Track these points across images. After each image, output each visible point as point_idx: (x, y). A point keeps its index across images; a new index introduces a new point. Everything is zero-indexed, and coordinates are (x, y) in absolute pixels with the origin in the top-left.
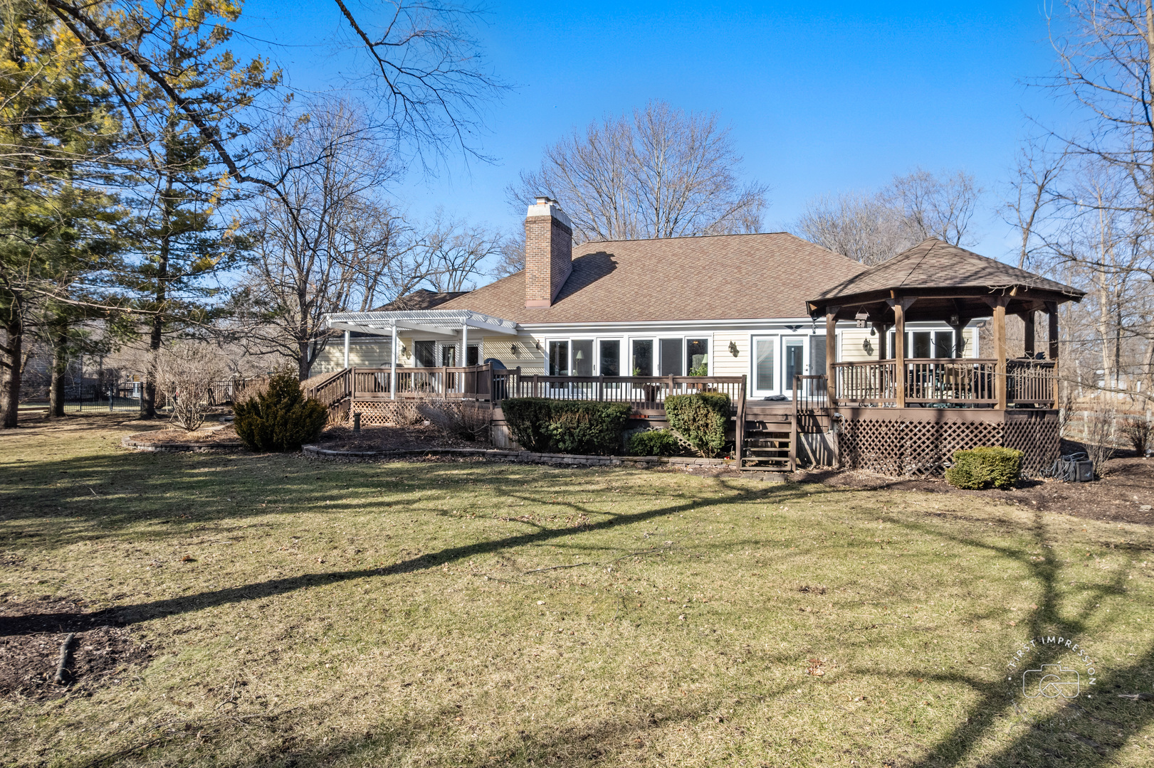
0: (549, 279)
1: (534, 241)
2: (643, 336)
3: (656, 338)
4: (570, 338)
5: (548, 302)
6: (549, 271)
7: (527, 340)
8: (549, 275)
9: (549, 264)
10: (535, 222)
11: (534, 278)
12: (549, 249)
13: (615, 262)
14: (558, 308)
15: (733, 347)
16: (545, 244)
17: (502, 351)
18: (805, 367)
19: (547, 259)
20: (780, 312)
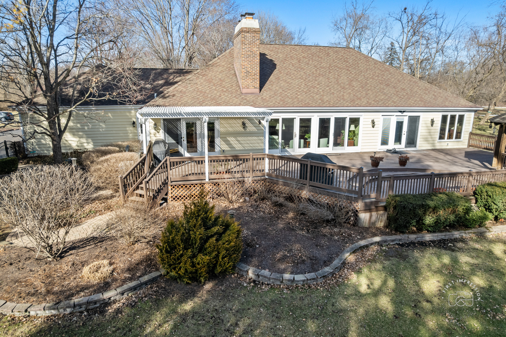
0: (258, 74)
1: (247, 46)
2: (325, 116)
3: (332, 117)
4: (281, 116)
5: (258, 90)
6: (258, 69)
8: (258, 72)
9: (258, 63)
10: (248, 32)
11: (248, 72)
12: (258, 52)
13: (271, 60)
14: (265, 94)
15: (373, 122)
16: (255, 49)
17: (234, 125)
18: (403, 133)
19: (257, 60)
20: (395, 103)
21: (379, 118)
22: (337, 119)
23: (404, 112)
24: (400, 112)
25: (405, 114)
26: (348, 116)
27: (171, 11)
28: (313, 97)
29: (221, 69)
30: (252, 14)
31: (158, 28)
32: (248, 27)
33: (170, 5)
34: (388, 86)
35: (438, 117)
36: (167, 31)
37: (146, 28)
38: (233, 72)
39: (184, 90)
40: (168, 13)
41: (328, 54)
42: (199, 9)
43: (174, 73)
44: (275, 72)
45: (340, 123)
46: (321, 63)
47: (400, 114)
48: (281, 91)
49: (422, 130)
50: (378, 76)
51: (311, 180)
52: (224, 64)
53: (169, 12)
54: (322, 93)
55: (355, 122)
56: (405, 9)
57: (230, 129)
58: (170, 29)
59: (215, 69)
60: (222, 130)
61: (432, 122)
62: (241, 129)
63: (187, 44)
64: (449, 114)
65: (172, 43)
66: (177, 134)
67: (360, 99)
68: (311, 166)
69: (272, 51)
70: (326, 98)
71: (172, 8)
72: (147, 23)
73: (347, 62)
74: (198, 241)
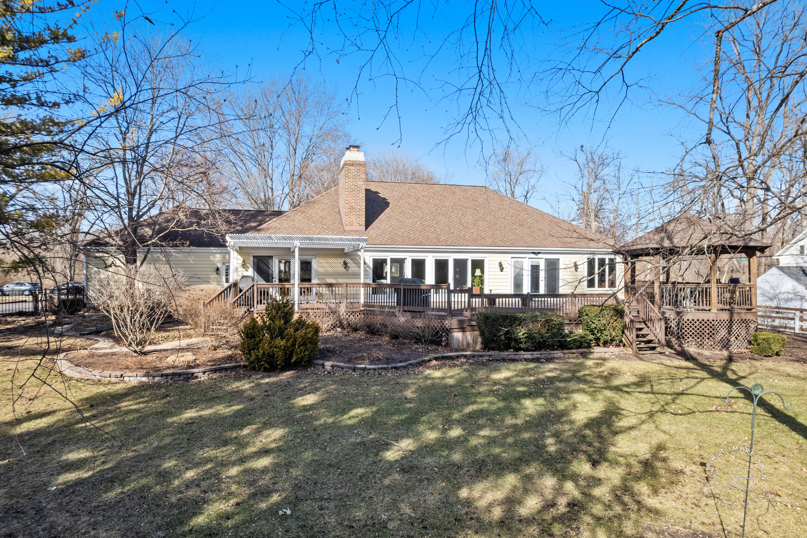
0: (364, 210)
2: (442, 256)
3: (451, 258)
4: (389, 256)
5: (364, 227)
6: (364, 204)
7: (354, 257)
8: (364, 207)
9: (364, 198)
10: (352, 165)
11: (351, 208)
12: (364, 187)
13: (384, 199)
14: (371, 232)
15: (501, 265)
16: (360, 183)
17: (334, 265)
18: (541, 279)
19: (363, 195)
20: (526, 243)
21: (507, 259)
22: (457, 262)
23: (538, 253)
24: (534, 253)
25: (539, 256)
26: (470, 257)
27: (272, 149)
28: (428, 236)
29: (323, 206)
30: (357, 147)
31: (255, 170)
32: (352, 159)
33: (272, 142)
34: (523, 225)
35: (582, 260)
36: (266, 175)
37: (239, 170)
38: (337, 210)
39: (279, 226)
40: (268, 151)
41: (454, 192)
42: (309, 147)
43: (270, 215)
44: (387, 211)
45: (460, 265)
46: (444, 202)
47: (533, 256)
48: (391, 229)
49: (564, 276)
50: (512, 216)
51: (404, 305)
52: (327, 201)
53: (270, 151)
54: (439, 232)
55: (478, 264)
56: (582, 146)
57: (330, 269)
58: (270, 171)
59: (317, 206)
60: (320, 269)
61: (576, 266)
62: (342, 269)
63: (291, 190)
64: (597, 257)
65: (272, 189)
66: (268, 274)
67: (484, 239)
68: (404, 290)
69: (385, 189)
70: (442, 237)
71: (274, 145)
72: (241, 164)
73: (476, 201)
74: (277, 330)
